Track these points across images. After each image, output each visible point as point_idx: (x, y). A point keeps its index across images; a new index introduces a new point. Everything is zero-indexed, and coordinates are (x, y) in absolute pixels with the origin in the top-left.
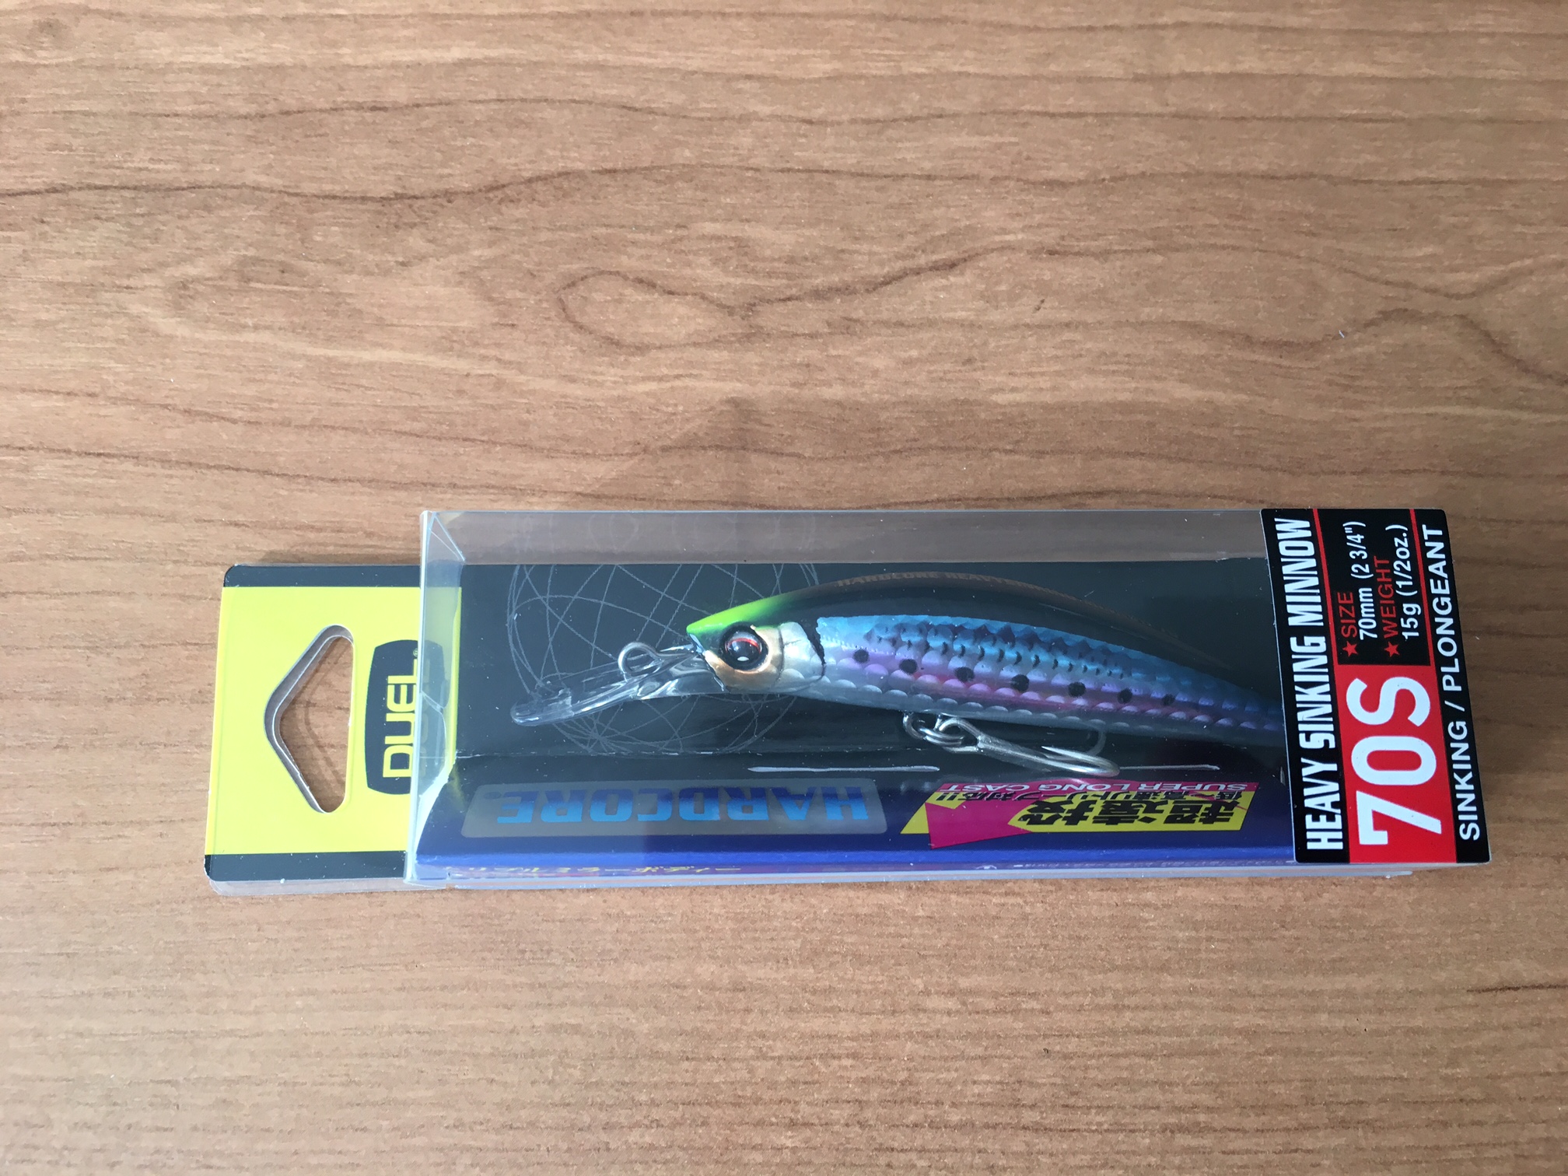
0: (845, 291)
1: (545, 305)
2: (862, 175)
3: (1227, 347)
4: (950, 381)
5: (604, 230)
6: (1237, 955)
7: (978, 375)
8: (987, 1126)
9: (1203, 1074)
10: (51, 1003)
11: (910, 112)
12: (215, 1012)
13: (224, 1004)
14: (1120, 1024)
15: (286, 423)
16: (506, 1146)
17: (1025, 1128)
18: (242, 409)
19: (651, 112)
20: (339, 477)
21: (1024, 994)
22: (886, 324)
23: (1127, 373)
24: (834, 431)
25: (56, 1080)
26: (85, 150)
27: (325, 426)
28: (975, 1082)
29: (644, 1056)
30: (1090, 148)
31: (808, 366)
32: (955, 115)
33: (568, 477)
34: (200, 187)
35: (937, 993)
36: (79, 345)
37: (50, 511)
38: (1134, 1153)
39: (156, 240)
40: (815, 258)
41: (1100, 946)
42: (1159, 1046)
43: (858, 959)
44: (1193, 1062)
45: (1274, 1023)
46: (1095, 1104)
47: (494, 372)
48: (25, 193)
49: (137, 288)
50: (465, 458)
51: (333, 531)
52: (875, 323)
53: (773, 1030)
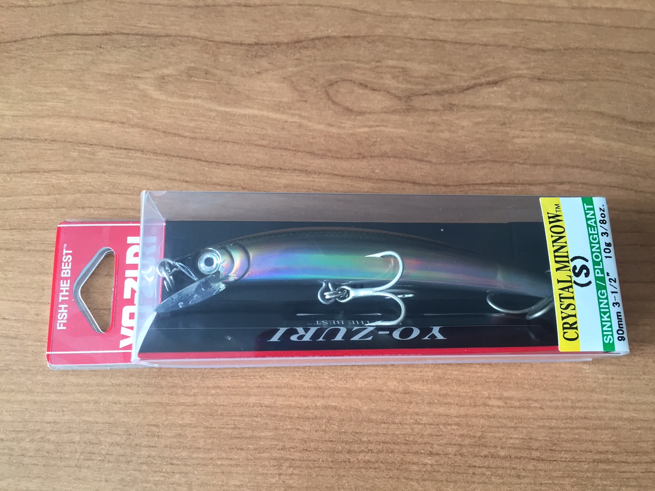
0: (450, 92)
1: (319, 93)
2: (456, 43)
3: (615, 123)
4: (495, 132)
5: (345, 62)
6: (625, 386)
7: (508, 130)
8: (517, 458)
9: (610, 438)
10: (102, 388)
11: (477, 17)
12: (176, 395)
13: (180, 391)
14: (574, 415)
15: (207, 139)
16: (305, 458)
17: (533, 459)
18: (188, 132)
19: (365, 12)
20: (231, 163)
21: (532, 400)
22: (467, 106)
23: (572, 132)
24: (445, 152)
25: (104, 423)
26: (120, 18)
27: (225, 141)
28: (511, 438)
29: (365, 421)
30: (554, 36)
31: (433, 123)
32: (497, 19)
33: (330, 167)
34: (170, 36)
35: (494, 398)
36: (117, 101)
37: (104, 172)
38: (581, 471)
39: (151, 58)
40: (436, 78)
41: (565, 380)
42: (591, 425)
43: (459, 382)
44: (606, 432)
45: (641, 416)
46: (564, 449)
47: (298, 121)
48: (92, 35)
49: (142, 78)
50: (285, 157)
51: (228, 186)
52: (463, 106)
53: (422, 412)
